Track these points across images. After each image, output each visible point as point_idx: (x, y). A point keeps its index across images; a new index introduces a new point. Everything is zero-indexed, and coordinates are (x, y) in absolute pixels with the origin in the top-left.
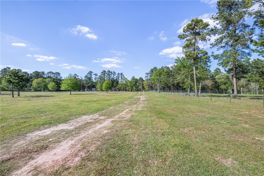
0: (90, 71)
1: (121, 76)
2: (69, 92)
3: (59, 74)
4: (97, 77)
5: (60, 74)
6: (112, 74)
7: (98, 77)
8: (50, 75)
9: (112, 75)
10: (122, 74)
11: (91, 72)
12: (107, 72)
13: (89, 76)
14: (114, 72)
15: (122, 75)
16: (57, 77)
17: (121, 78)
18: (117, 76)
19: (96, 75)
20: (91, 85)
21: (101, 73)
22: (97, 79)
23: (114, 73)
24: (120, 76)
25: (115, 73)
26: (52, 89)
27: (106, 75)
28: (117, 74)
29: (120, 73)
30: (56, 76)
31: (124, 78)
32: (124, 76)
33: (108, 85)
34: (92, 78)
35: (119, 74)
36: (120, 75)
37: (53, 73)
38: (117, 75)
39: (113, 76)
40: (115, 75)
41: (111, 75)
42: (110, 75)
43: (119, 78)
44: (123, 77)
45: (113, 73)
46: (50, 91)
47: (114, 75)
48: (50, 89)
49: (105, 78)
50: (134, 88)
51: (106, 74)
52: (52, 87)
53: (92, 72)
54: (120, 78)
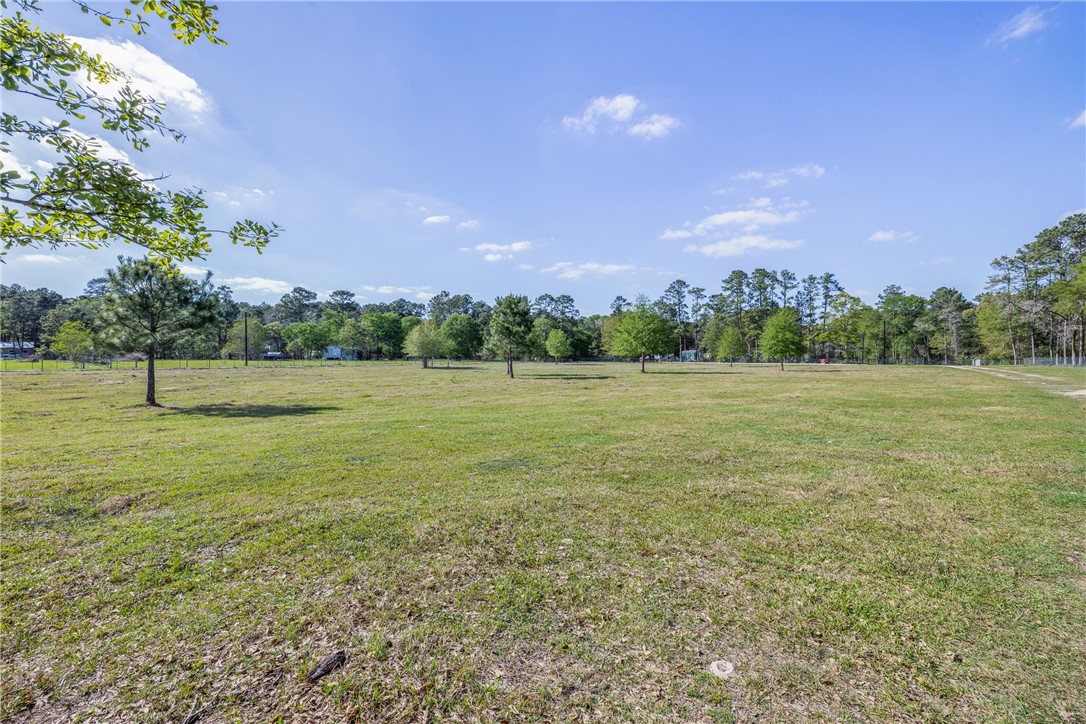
0: (678, 281)
1: (827, 288)
2: (638, 366)
3: (569, 300)
4: (702, 302)
5: (572, 300)
6: (776, 286)
7: (706, 301)
8: (543, 306)
9: (779, 289)
10: (828, 278)
11: (682, 283)
12: (750, 275)
13: (672, 301)
14: (785, 274)
15: (830, 285)
16: (563, 313)
17: (827, 296)
18: (802, 290)
19: (698, 292)
20: (683, 339)
21: (724, 285)
22: (702, 311)
23: (788, 276)
24: (822, 291)
25: (790, 278)
26: (558, 352)
27: (747, 290)
28: (804, 281)
29: (819, 274)
30: (560, 307)
31: (843, 299)
32: (840, 289)
33: (789, 335)
34: (685, 309)
35: (812, 279)
36: (819, 286)
37: (552, 299)
38: (802, 284)
39: (784, 294)
40: (794, 287)
41: (773, 288)
42: (765, 289)
43: (811, 299)
44: (838, 293)
45: (780, 278)
46: (552, 359)
47: (786, 288)
48: (552, 354)
49: (743, 305)
50: (899, 345)
51: (748, 285)
52: (557, 347)
53: (684, 283)
54: (819, 301)
